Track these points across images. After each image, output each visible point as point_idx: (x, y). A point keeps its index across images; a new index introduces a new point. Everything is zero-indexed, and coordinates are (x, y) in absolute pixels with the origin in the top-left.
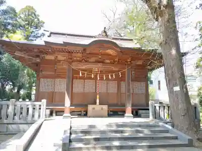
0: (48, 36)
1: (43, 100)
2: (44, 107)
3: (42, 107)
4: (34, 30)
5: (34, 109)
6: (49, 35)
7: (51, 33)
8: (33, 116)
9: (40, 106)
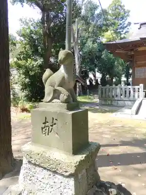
0: (139, 29)
1: (140, 85)
2: (142, 89)
3: (140, 90)
4: (121, 22)
5: (134, 91)
6: (139, 27)
7: (142, 24)
8: (134, 96)
9: (139, 89)
